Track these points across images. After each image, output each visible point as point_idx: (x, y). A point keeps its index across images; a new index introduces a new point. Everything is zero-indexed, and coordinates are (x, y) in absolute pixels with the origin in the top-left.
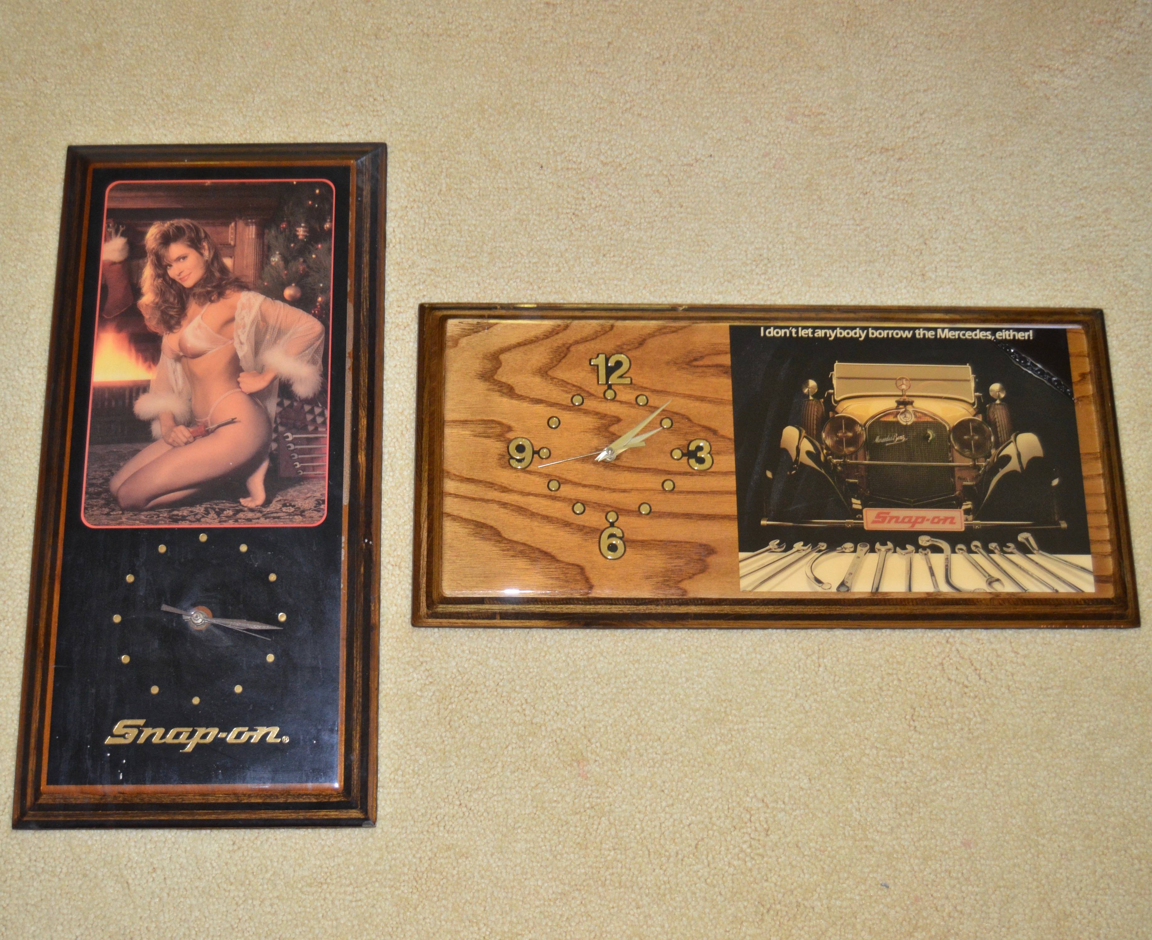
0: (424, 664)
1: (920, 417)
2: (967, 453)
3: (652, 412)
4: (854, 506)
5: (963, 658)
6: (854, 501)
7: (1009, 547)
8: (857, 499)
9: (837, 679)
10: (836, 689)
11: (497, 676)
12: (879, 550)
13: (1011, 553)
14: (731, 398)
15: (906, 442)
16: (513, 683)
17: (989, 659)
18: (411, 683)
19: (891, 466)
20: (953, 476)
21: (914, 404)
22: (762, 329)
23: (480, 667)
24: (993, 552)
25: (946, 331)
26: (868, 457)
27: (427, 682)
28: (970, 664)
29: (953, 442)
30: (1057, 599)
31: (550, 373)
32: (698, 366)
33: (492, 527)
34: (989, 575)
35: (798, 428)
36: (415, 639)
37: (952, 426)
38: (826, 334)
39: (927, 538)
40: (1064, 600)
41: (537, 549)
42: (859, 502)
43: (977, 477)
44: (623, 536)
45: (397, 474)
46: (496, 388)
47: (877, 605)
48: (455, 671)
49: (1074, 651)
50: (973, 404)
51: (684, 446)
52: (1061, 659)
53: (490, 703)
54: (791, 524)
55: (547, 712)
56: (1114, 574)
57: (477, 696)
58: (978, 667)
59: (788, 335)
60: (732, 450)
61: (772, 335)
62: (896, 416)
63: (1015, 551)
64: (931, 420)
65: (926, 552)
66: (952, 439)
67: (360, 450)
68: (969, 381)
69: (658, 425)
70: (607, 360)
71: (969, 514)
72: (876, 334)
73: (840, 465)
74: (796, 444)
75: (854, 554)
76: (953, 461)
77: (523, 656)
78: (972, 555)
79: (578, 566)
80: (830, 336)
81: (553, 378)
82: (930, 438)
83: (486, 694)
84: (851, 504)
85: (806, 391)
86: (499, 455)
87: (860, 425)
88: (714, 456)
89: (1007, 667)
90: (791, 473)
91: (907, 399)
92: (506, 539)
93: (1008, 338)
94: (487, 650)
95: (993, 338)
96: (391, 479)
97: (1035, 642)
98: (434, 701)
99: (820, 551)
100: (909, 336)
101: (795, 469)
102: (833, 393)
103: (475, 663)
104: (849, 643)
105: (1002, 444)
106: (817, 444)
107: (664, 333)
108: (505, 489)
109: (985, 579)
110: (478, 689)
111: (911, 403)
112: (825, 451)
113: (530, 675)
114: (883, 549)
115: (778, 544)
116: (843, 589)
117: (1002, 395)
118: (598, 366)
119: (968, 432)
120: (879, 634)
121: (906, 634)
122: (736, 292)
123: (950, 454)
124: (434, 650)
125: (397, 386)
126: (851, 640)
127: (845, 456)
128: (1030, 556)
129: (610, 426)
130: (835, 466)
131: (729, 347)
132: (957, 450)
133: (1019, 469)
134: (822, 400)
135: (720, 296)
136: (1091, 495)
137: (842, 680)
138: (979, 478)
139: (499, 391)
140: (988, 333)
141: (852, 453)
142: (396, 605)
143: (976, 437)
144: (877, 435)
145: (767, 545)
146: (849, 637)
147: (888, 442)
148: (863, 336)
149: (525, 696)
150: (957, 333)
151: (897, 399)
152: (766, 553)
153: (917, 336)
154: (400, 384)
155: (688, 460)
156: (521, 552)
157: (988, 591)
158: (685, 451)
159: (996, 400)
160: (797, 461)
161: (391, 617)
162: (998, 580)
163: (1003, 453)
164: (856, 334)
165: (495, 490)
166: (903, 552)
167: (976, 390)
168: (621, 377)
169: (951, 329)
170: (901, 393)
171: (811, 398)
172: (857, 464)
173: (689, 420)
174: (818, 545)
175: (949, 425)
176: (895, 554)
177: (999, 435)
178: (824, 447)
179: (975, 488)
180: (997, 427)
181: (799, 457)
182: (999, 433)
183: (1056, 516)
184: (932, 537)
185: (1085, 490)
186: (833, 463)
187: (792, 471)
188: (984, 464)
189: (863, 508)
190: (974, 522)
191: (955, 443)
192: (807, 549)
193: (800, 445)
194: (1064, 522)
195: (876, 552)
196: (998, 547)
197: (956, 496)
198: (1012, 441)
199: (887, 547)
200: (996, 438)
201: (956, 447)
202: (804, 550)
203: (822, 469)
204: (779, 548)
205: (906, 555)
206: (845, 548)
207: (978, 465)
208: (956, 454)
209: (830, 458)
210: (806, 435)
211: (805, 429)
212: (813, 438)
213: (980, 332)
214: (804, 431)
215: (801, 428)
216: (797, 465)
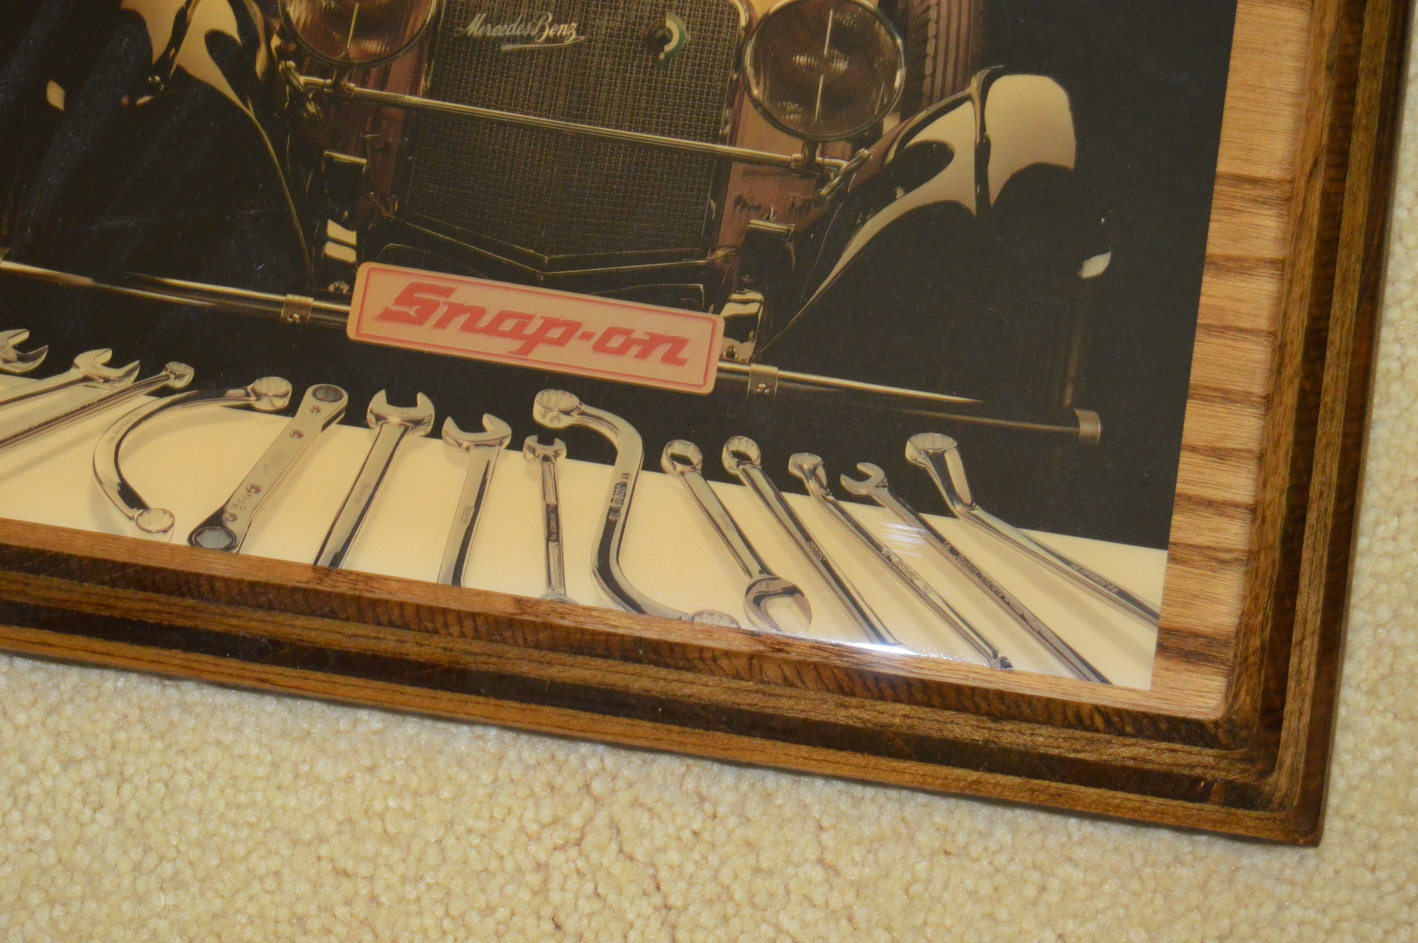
2: (793, 115)
4: (331, 250)
5: (631, 858)
6: (334, 229)
7: (863, 477)
8: (346, 225)
9: (150, 861)
10: (140, 899)
12: (379, 418)
13: (867, 500)
15: (577, 46)
17: (726, 877)
19: (502, 123)
20: (719, 193)
24: (799, 488)
26: (424, 84)
28: (651, 889)
29: (750, 70)
30: (1001, 695)
34: (764, 569)
37: (759, 12)
39: (570, 400)
40: (1028, 699)
42: (351, 237)
43: (806, 205)
47: (332, 615)
49: (1053, 897)
52: (991, 917)
54: (86, 281)
56: (1244, 630)
58: (675, 900)
63: (884, 494)
65: (548, 450)
66: (748, 60)
71: (743, 339)
73: (319, 95)
75: (286, 420)
76: (732, 142)
78: (719, 487)
82: (668, 48)
84: (324, 238)
89: (784, 919)
90: (133, 100)
97: (912, 838)
99: (164, 392)
101: (152, 89)
104: (228, 738)
105: (931, 101)
106: (255, 11)
109: (747, 581)
112: (276, 42)
114: (396, 415)
115: (19, 347)
116: (212, 540)
119: (812, 47)
120: (344, 724)
121: (438, 739)
123: (727, 113)
126: (238, 729)
127: (344, 68)
128: (934, 520)
130: (299, 96)
132: (756, 103)
133: (970, 203)
136: (1225, 330)
137: (168, 869)
138: (815, 212)
141: (372, 60)
143: (841, 66)
144: (479, 8)
146: (234, 719)
147: (513, 40)
157: (746, 626)
160: (166, 60)
162: (792, 591)
163: (927, 135)
166: (467, 438)
172: (382, 103)
174: (162, 368)
175: (750, 8)
176: (434, 442)
177: (928, 70)
178: (277, 27)
179: (791, 246)
180: (926, 40)
181: (177, 51)
182: (929, 61)
183: (1069, 391)
184: (584, 399)
185: (1201, 310)
186: (294, 88)
187: (141, 96)
188: (845, 164)
189: (360, 260)
190: (755, 367)
191: (757, 74)
192: (120, 379)
193: (194, 7)
194: (1094, 414)
195: (366, 426)
196: (821, 472)
197: (710, 267)
198: (968, 98)
199: (411, 413)
200: (914, 78)
201: (755, 92)
202: (107, 380)
203: (250, 104)
204: (21, 359)
205: (474, 451)
206: (259, 396)
207: (821, 167)
208: (750, 115)
209: (288, 69)
216: (164, 76)
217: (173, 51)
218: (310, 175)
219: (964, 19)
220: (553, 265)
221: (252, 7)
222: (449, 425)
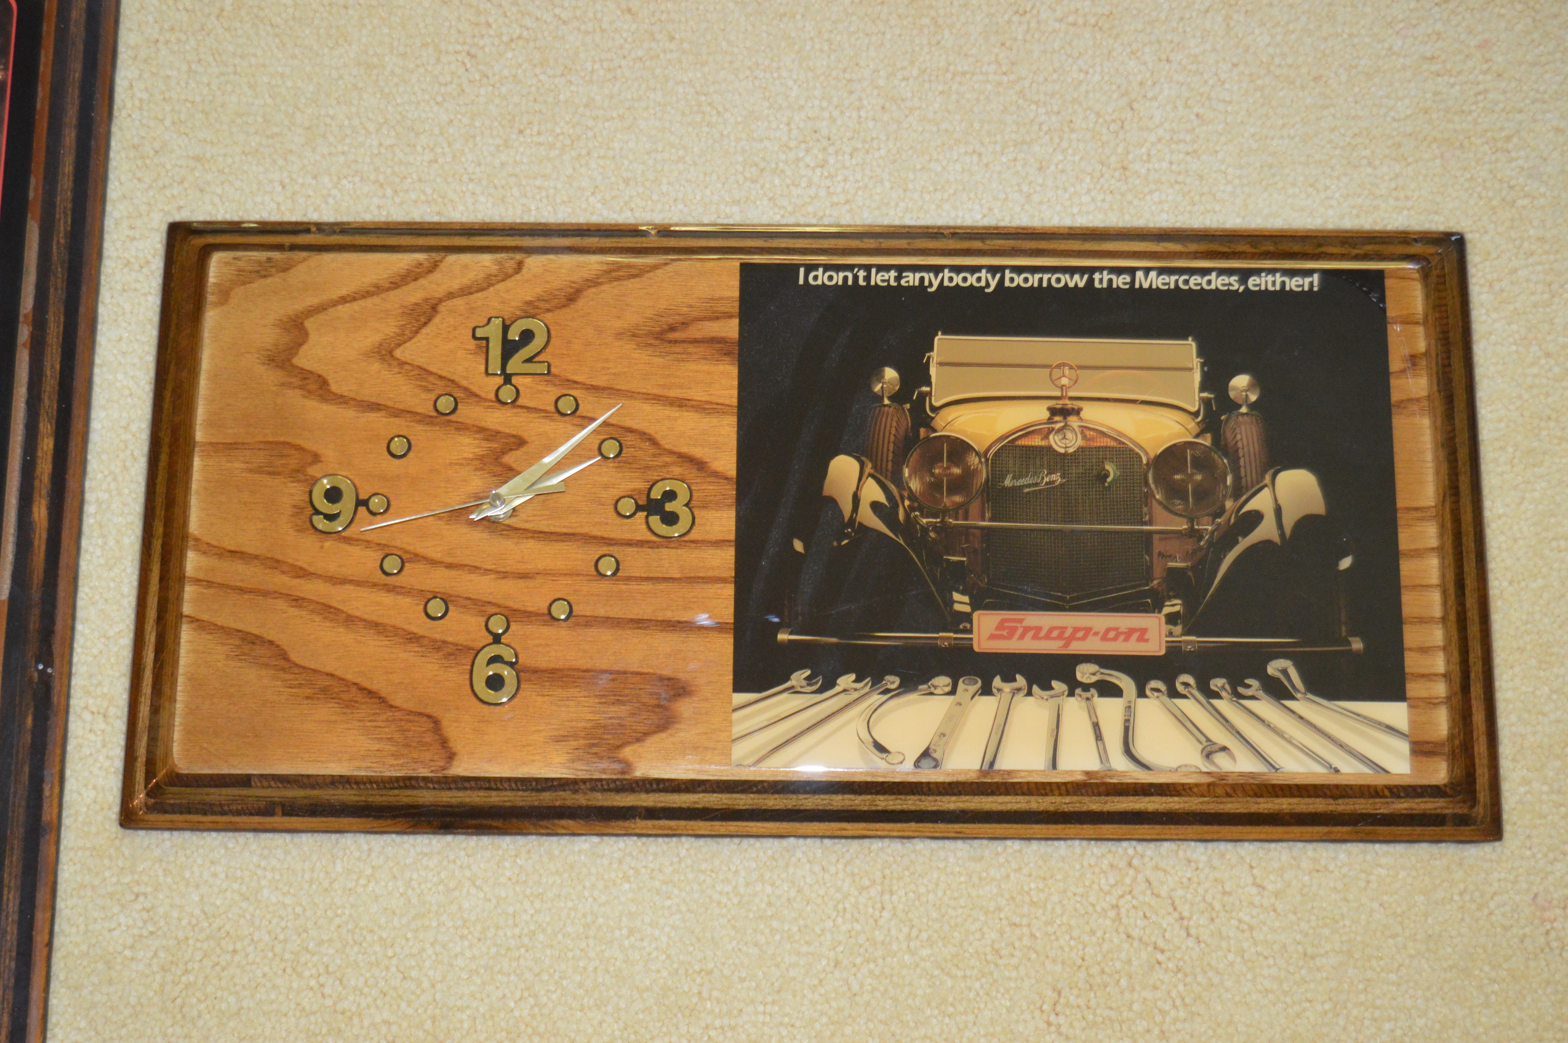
0: (141, 899)
1: (1092, 439)
2: (1179, 506)
3: (583, 427)
4: (957, 607)
5: (1158, 896)
6: (956, 596)
7: (1249, 686)
8: (963, 593)
9: (914, 933)
10: (912, 953)
11: (274, 921)
12: (999, 690)
13: (1253, 698)
14: (734, 401)
15: (1062, 485)
16: (304, 935)
17: (1209, 898)
18: (116, 933)
19: (1032, 530)
20: (1149, 551)
21: (1082, 414)
22: (802, 270)
23: (244, 905)
24: (1217, 696)
25: (1153, 274)
26: (988, 515)
27: (145, 933)
28: (1171, 910)
29: (1153, 486)
30: (1337, 786)
31: (398, 353)
32: (676, 342)
33: (271, 642)
34: (1208, 740)
35: (858, 459)
36: (127, 852)
37: (1152, 455)
38: (922, 279)
39: (1093, 667)
40: (1350, 787)
41: (355, 684)
42: (966, 599)
43: (1194, 552)
44: (517, 662)
45: (112, 543)
46: (295, 381)
47: (993, 793)
48: (197, 912)
49: (1374, 885)
50: (1196, 414)
51: (640, 492)
52: (1345, 900)
53: (259, 973)
54: (834, 640)
55: (366, 990)
56: (1451, 737)
57: (237, 958)
58: (1186, 914)
59: (850, 282)
60: (732, 500)
61: (819, 282)
62: (1046, 437)
63: (1261, 694)
64: (1113, 444)
65: (1088, 695)
66: (1151, 481)
67: (36, 496)
68: (1191, 369)
69: (596, 453)
70: (506, 328)
71: (1175, 624)
72: (1019, 280)
73: (935, 528)
74: (854, 488)
75: (951, 698)
76: (1150, 523)
77: (326, 884)
78: (1178, 701)
79: (429, 716)
80: (931, 285)
81: (402, 364)
82: (1109, 479)
83: (251, 957)
84: (953, 602)
85: (877, 388)
86: (294, 506)
87: (977, 454)
88: (696, 512)
89: (1241, 915)
90: (839, 543)
91: (1070, 404)
92: (298, 666)
93: (1270, 288)
94: (259, 872)
95: (1242, 288)
96: (98, 552)
97: (1299, 867)
98: (155, 968)
99: (886, 691)
100: (1081, 284)
101: (847, 536)
102: (930, 393)
103: (237, 897)
104: (942, 865)
105: (1247, 490)
106: (893, 488)
107: (618, 279)
108: (302, 573)
109: (1201, 747)
110: (239, 946)
111: (1077, 412)
112: (907, 503)
113: (337, 921)
114: (1007, 687)
115: (808, 679)
116: (925, 763)
117: (1253, 398)
118: (487, 339)
119: (1182, 469)
120: (1000, 849)
121: (1050, 850)
122: (765, 202)
123: (1145, 509)
124: (160, 873)
125: (120, 376)
126: (946, 859)
127: (945, 512)
128: (1288, 703)
129: (504, 453)
130: (925, 530)
131: (737, 304)
132: (1160, 503)
133: (1276, 539)
134: (908, 406)
135: (735, 209)
136: (1415, 587)
137: (924, 936)
138: (1199, 555)
139: (301, 387)
140: (1234, 279)
141: (960, 506)
142: (95, 788)
143: (1199, 477)
144: (1008, 472)
145: (788, 679)
146: (942, 854)
147: (1029, 486)
148: (993, 284)
149: (325, 959)
150: (1174, 278)
151: (1051, 403)
152: (785, 695)
153: (1097, 285)
154: (126, 373)
155: (647, 517)
156: (325, 690)
157: (1204, 769)
158: (642, 501)
159: (1240, 406)
160: (852, 520)
161: (84, 809)
162: (1224, 749)
163: (1249, 507)
164: (979, 279)
165: (283, 572)
166: (1046, 694)
167: (1203, 388)
168: (530, 360)
169: (1162, 271)
170: (1058, 393)
171: (886, 402)
172: (968, 528)
173: (653, 442)
174: (882, 680)
175: (1147, 453)
176: (1029, 698)
177: (1243, 474)
178: (906, 495)
179: (1190, 574)
180: (1239, 458)
181: (857, 515)
182: (1242, 470)
183: (1344, 629)
184: (1102, 666)
185: (1402, 579)
186: (922, 526)
187: (843, 540)
188: (1210, 528)
189: (974, 610)
190: (1184, 638)
191: (1157, 487)
192: (862, 688)
193: (861, 490)
194: (1358, 639)
195: (993, 695)
196: (1227, 687)
197: (1152, 589)
198: (1266, 486)
199: (1014, 685)
200: (1237, 479)
201: (1158, 497)
202: (856, 690)
203: (900, 537)
204: (809, 685)
205: (1051, 700)
206: (935, 687)
207: (1199, 530)
208: (1157, 509)
209: (916, 516)
210: (872, 471)
211: (871, 461)
212: (886, 477)
213: (1217, 277)
214: (870, 465)
215: (863, 459)
216: (853, 529)
217: (855, 515)
219: (1256, 445)
220: (1073, 599)
221: (891, 487)
222: (1035, 688)
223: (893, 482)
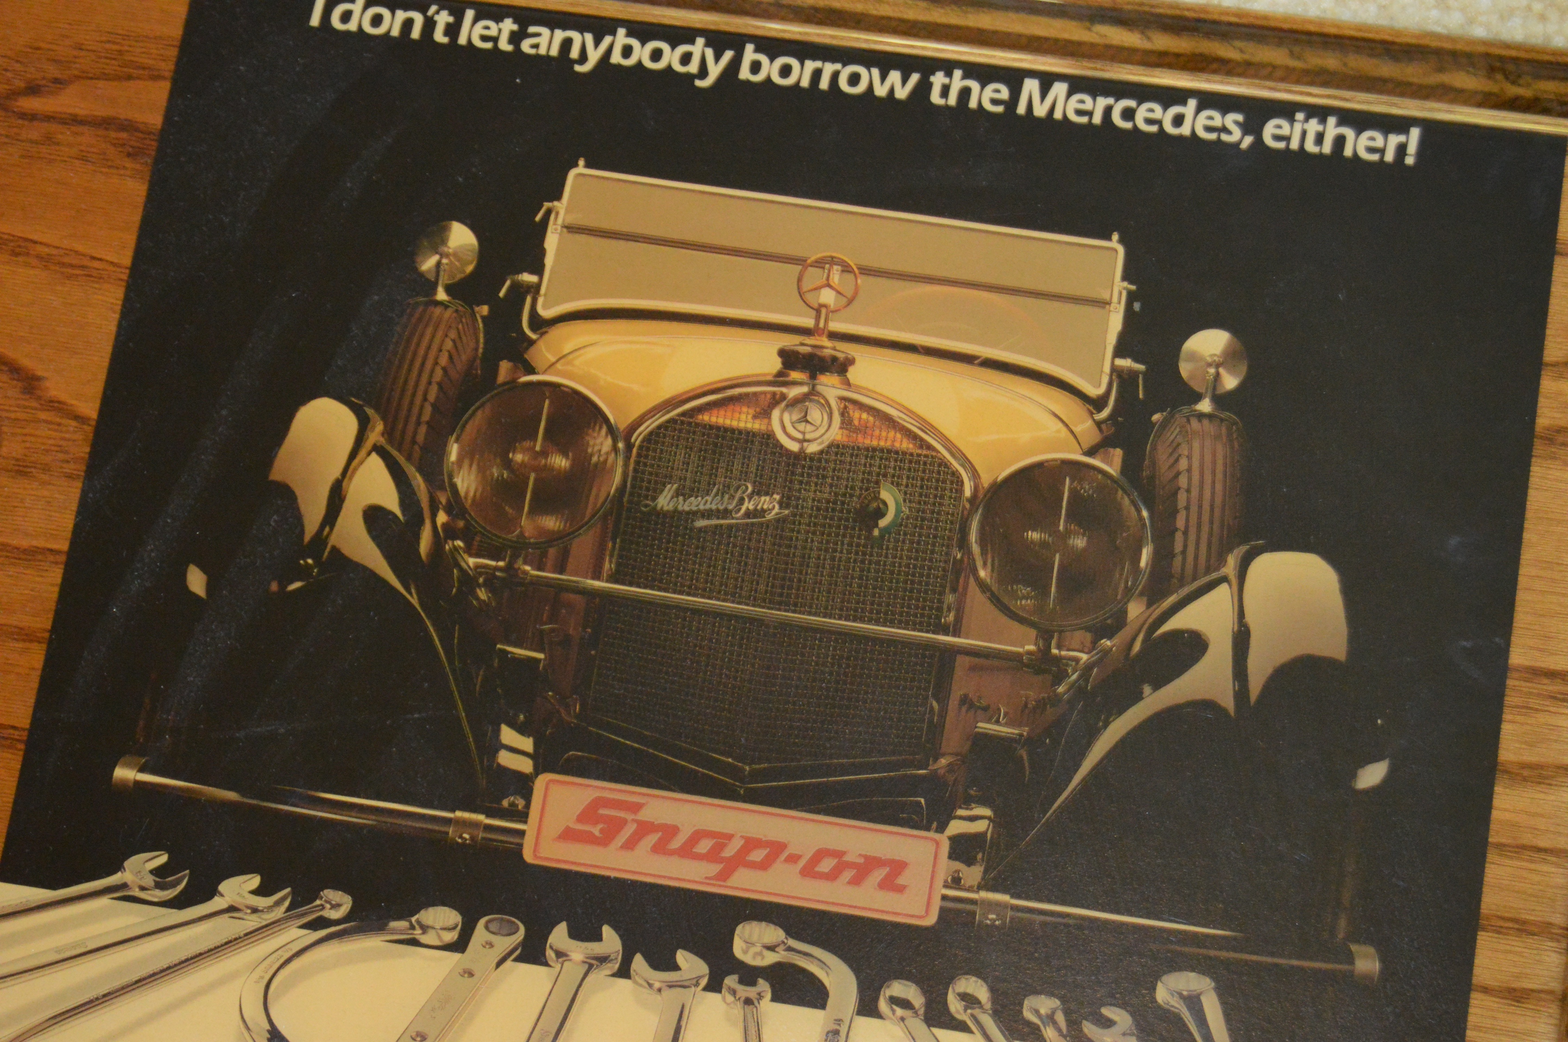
1: (863, 429)
2: (1025, 603)
4: (505, 759)
6: (508, 735)
7: (1107, 1023)
8: (522, 730)
12: (560, 954)
14: (126, 259)
15: (780, 521)
19: (696, 612)
20: (942, 691)
21: (853, 373)
25: (1059, 89)
26: (608, 566)
29: (976, 549)
32: (33, 117)
35: (357, 410)
37: (986, 480)
38: (567, 44)
39: (773, 933)
42: (527, 744)
43: (1041, 705)
50: (1098, 404)
54: (231, 795)
59: (416, 34)
61: (352, 26)
62: (765, 413)
64: (906, 445)
65: (750, 992)
66: (973, 536)
68: (1103, 304)
71: (970, 862)
72: (771, 69)
73: (491, 581)
74: (336, 473)
75: (457, 956)
76: (957, 631)
78: (944, 1035)
80: (583, 57)
82: (883, 523)
84: (497, 746)
85: (428, 264)
87: (612, 431)
90: (283, 586)
91: (829, 348)
93: (1310, 147)
95: (1248, 140)
99: (319, 923)
100: (902, 94)
101: (303, 573)
102: (535, 289)
105: (1182, 583)
106: (418, 482)
111: (841, 367)
112: (442, 518)
114: (578, 951)
115: (159, 872)
117: (1230, 382)
119: (1046, 519)
123: (950, 598)
127: (519, 548)
130: (468, 581)
131: (173, 53)
132: (983, 586)
133: (1228, 702)
134: (485, 310)
138: (1051, 714)
140: (1232, 119)
141: (550, 539)
143: (1080, 542)
144: (670, 478)
145: (117, 867)
147: (708, 514)
148: (715, 71)
150: (1102, 102)
151: (789, 341)
152: (104, 901)
153: (936, 98)
159: (1198, 397)
160: (320, 540)
163: (1178, 622)
164: (686, 59)
166: (659, 977)
167: (1120, 351)
169: (1077, 85)
170: (808, 322)
171: (441, 295)
172: (562, 588)
174: (316, 896)
175: (975, 474)
176: (623, 983)
177: (1178, 547)
178: (443, 500)
179: (1024, 753)
180: (1175, 512)
181: (331, 529)
182: (1179, 537)
183: (1342, 923)
184: (790, 932)
185: (1493, 826)
186: (462, 571)
187: (292, 582)
188: (1084, 657)
189: (538, 771)
190: (983, 894)
191: (984, 553)
192: (270, 908)
193: (351, 479)
194: (1371, 950)
195: (546, 964)
196: (1060, 1018)
197: (934, 777)
198: (1224, 579)
199: (596, 948)
200: (1163, 555)
201: (982, 574)
202: (255, 910)
203: (413, 591)
204: (159, 886)
205: (667, 993)
206: (425, 929)
207: (1058, 659)
208: (976, 600)
209: (456, 549)
210: (382, 441)
211: (384, 419)
212: (409, 458)
213: (1198, 110)
214: (380, 427)
215: (370, 411)
216: (317, 558)
217: (327, 529)
218: (481, 673)
219: (1219, 487)
220: (755, 776)
221: (416, 479)
222: (639, 962)
223: (420, 470)
